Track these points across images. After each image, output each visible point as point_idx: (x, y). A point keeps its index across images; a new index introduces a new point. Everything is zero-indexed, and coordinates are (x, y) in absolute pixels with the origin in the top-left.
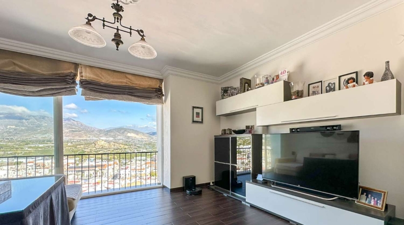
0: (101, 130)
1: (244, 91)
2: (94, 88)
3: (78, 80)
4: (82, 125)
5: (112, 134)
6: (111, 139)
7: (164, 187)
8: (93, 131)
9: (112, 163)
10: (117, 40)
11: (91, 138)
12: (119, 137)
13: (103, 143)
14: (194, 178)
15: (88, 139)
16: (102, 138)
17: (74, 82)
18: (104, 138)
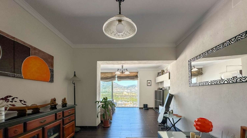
0: (125, 87)
1: (163, 74)
2: (120, 78)
3: (116, 76)
4: (118, 85)
5: (130, 88)
6: (129, 91)
7: (138, 107)
8: (122, 87)
9: (130, 103)
10: (122, 72)
11: (121, 91)
12: (133, 90)
13: (125, 93)
14: (147, 105)
15: (120, 91)
16: (125, 91)
17: (115, 77)
18: (126, 91)
